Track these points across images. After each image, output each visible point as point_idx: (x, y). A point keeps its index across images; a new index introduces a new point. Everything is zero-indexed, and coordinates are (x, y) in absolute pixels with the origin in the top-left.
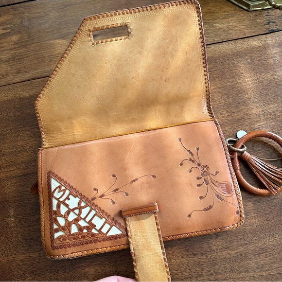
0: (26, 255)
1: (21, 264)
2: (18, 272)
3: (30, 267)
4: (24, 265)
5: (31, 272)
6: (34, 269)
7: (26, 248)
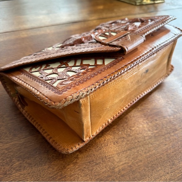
0: (12, 143)
1: (6, 152)
2: (4, 160)
3: (17, 153)
4: (10, 152)
5: (18, 157)
6: (21, 154)
7: (11, 138)
